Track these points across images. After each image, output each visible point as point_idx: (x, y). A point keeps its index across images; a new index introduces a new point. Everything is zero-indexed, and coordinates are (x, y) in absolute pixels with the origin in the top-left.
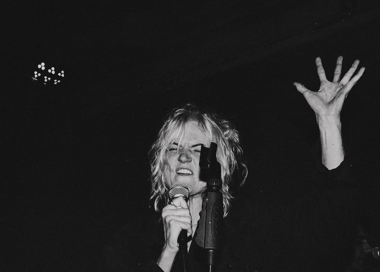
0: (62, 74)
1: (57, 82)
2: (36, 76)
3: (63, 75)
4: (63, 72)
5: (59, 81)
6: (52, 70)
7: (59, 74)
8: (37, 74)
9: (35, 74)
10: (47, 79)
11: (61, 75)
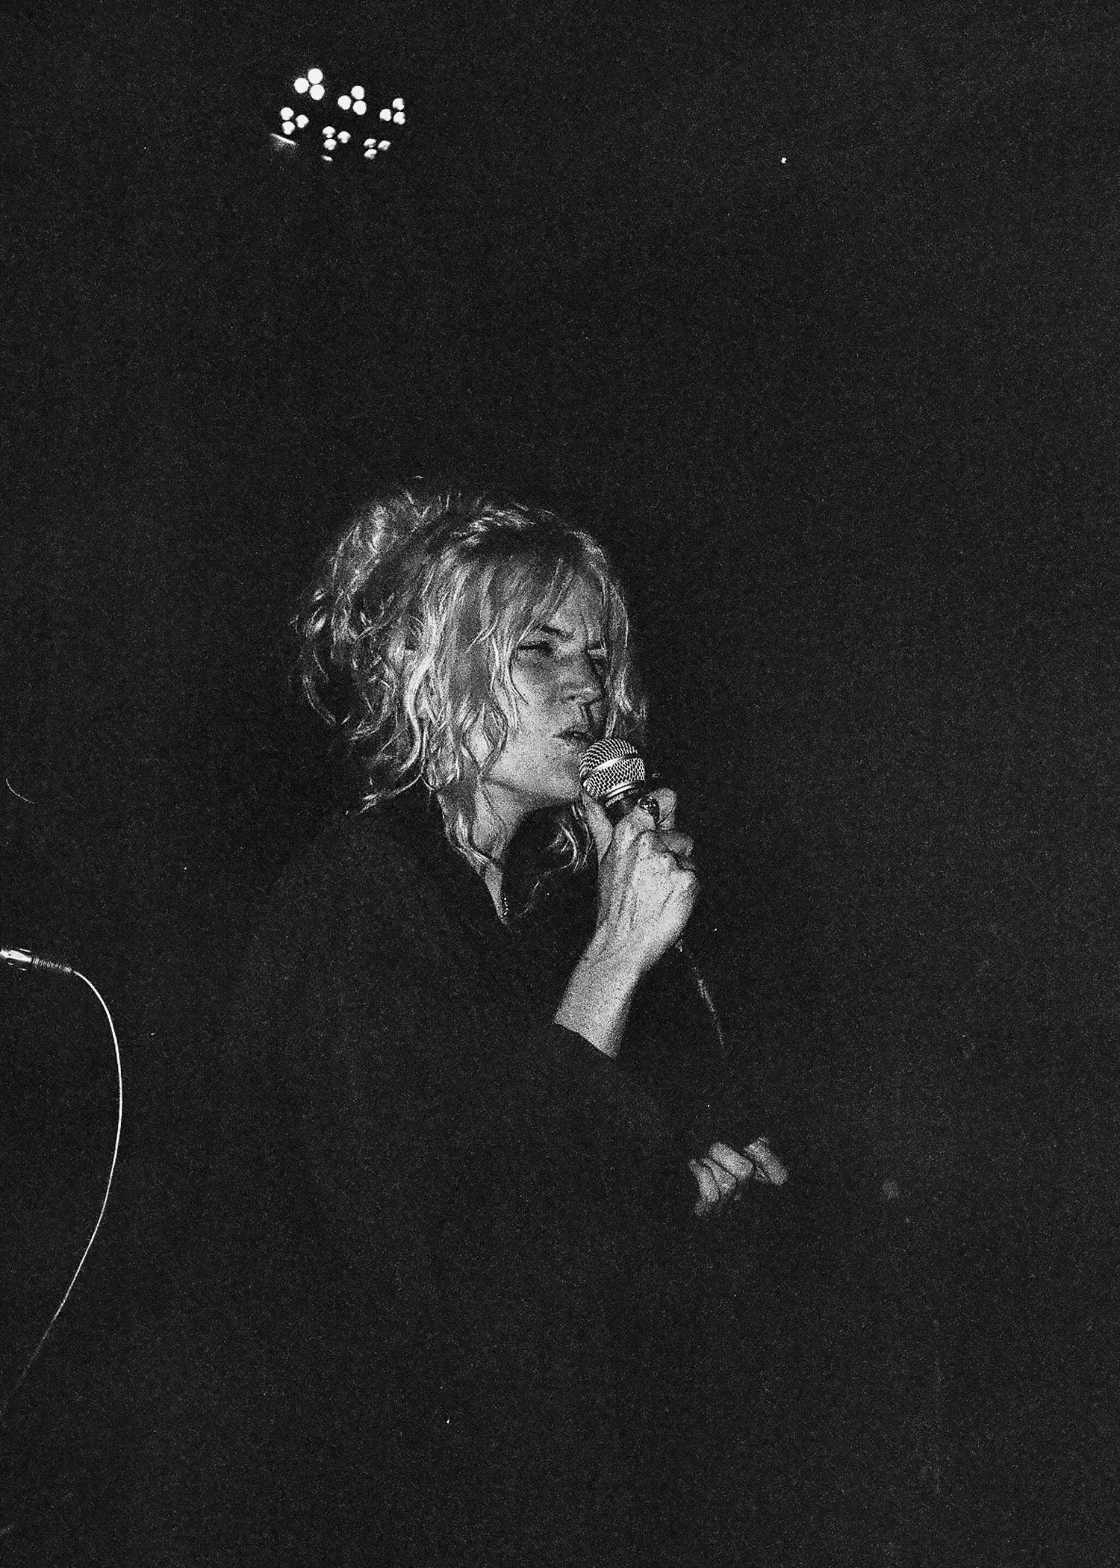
0: (394, 111)
1: (375, 147)
2: (288, 128)
3: (400, 119)
4: (399, 103)
5: (384, 145)
6: (355, 101)
7: (385, 115)
8: (293, 120)
9: (284, 118)
10: (335, 137)
11: (393, 115)
